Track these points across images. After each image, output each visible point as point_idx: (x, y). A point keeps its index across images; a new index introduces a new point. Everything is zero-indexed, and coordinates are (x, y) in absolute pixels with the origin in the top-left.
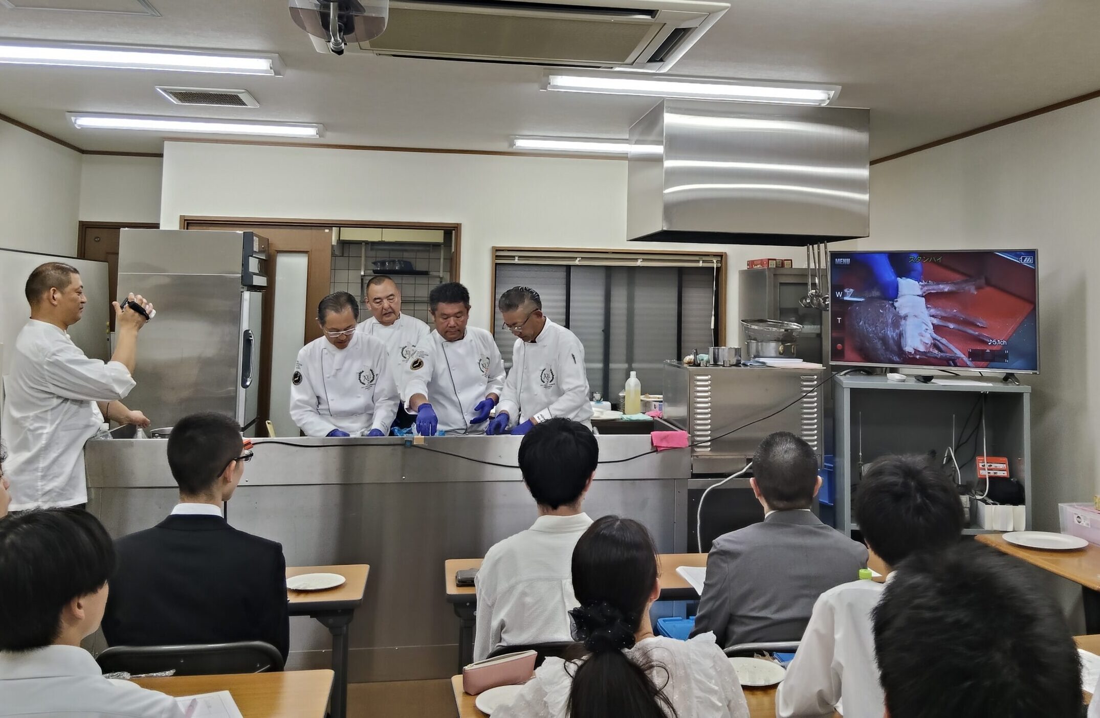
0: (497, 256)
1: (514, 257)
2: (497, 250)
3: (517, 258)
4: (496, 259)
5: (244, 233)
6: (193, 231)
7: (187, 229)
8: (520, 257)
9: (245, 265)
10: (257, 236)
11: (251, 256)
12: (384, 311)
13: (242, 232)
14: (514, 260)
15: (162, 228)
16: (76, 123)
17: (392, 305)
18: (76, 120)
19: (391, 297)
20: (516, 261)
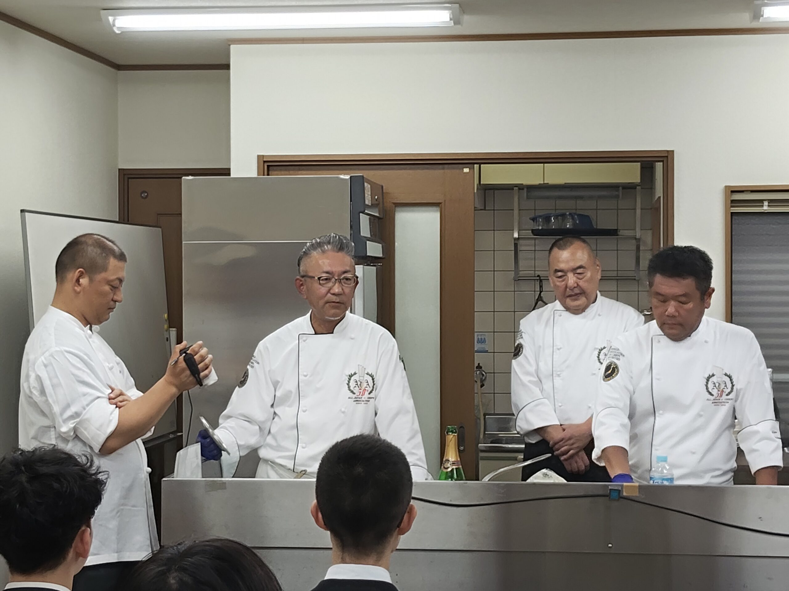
0: (733, 201)
1: (762, 201)
2: (733, 192)
3: (766, 203)
4: (732, 207)
5: (351, 177)
6: (276, 177)
7: (268, 175)
8: (770, 201)
9: (355, 226)
10: (369, 182)
11: (363, 212)
12: (569, 292)
13: (347, 177)
14: (763, 206)
15: (233, 175)
16: (114, 25)
17: (581, 283)
18: (114, 20)
19: (579, 271)
20: (766, 208)
